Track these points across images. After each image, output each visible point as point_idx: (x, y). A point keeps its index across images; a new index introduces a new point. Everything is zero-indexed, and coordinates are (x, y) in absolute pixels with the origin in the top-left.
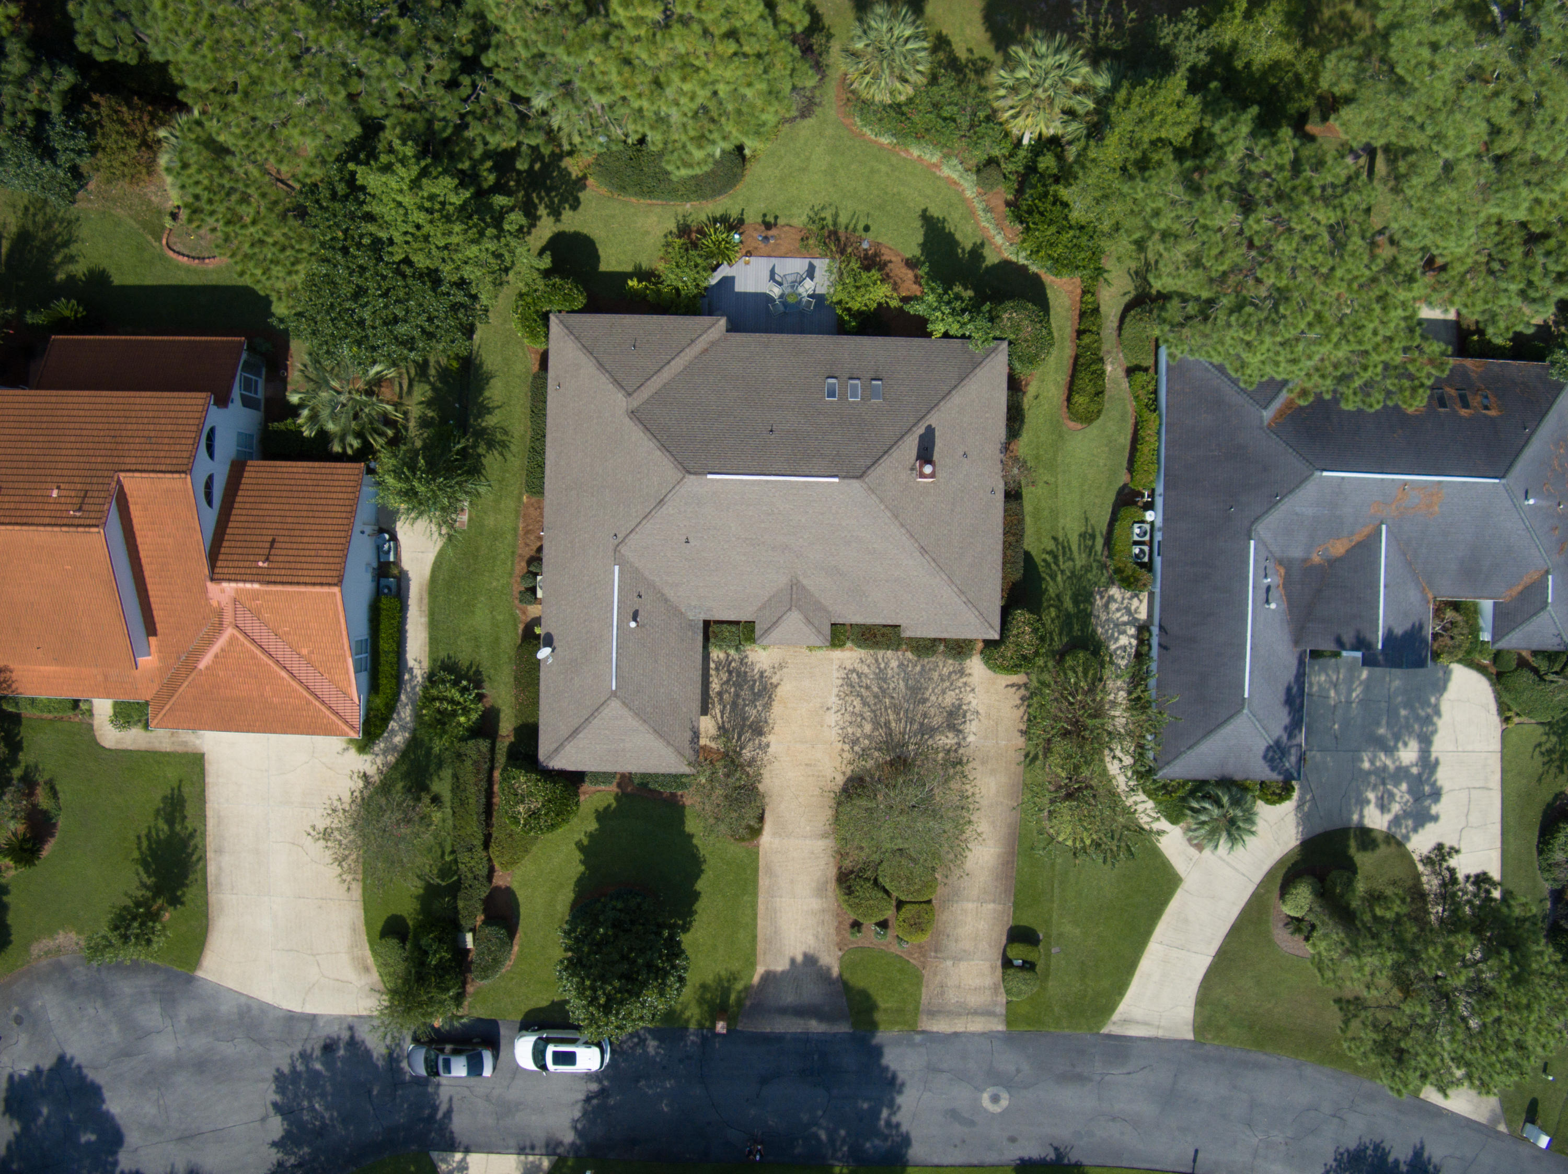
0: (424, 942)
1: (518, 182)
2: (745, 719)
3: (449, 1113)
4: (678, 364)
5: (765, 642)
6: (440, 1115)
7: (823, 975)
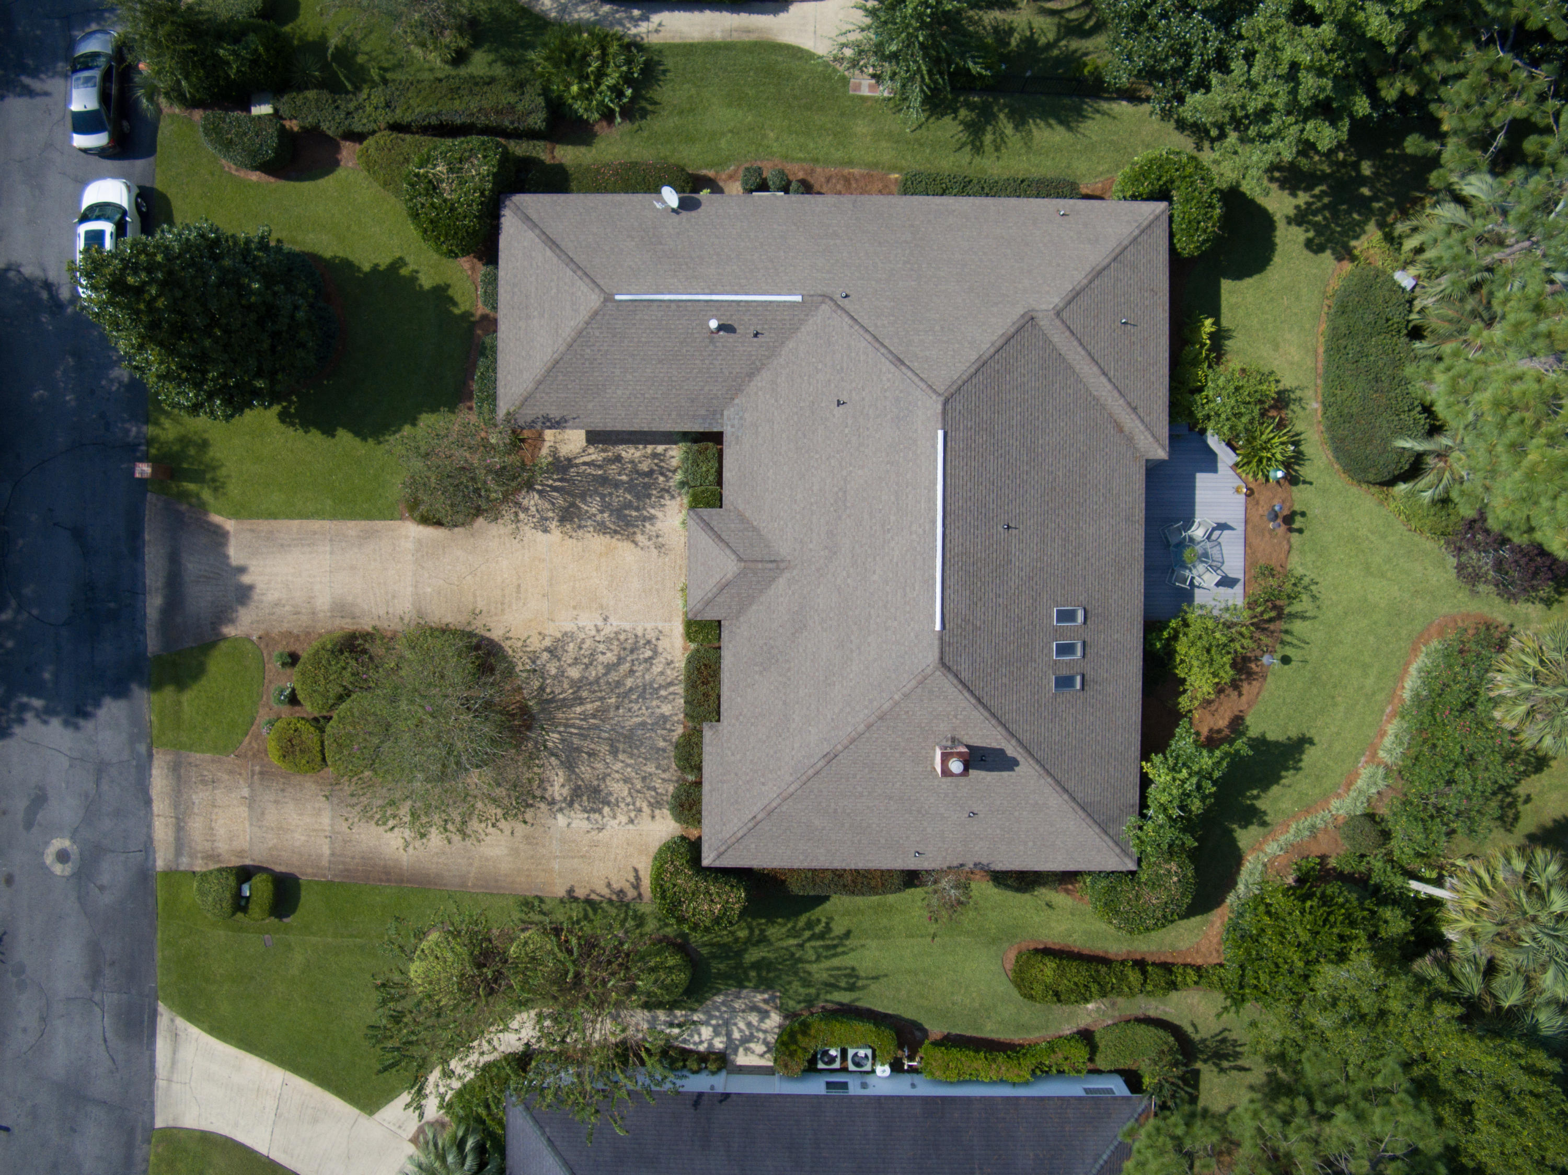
0: (252, 37)
1: (1344, 164)
2: (583, 497)
3: (30, 93)
4: (1102, 388)
5: (691, 522)
6: (26, 80)
7: (223, 615)
